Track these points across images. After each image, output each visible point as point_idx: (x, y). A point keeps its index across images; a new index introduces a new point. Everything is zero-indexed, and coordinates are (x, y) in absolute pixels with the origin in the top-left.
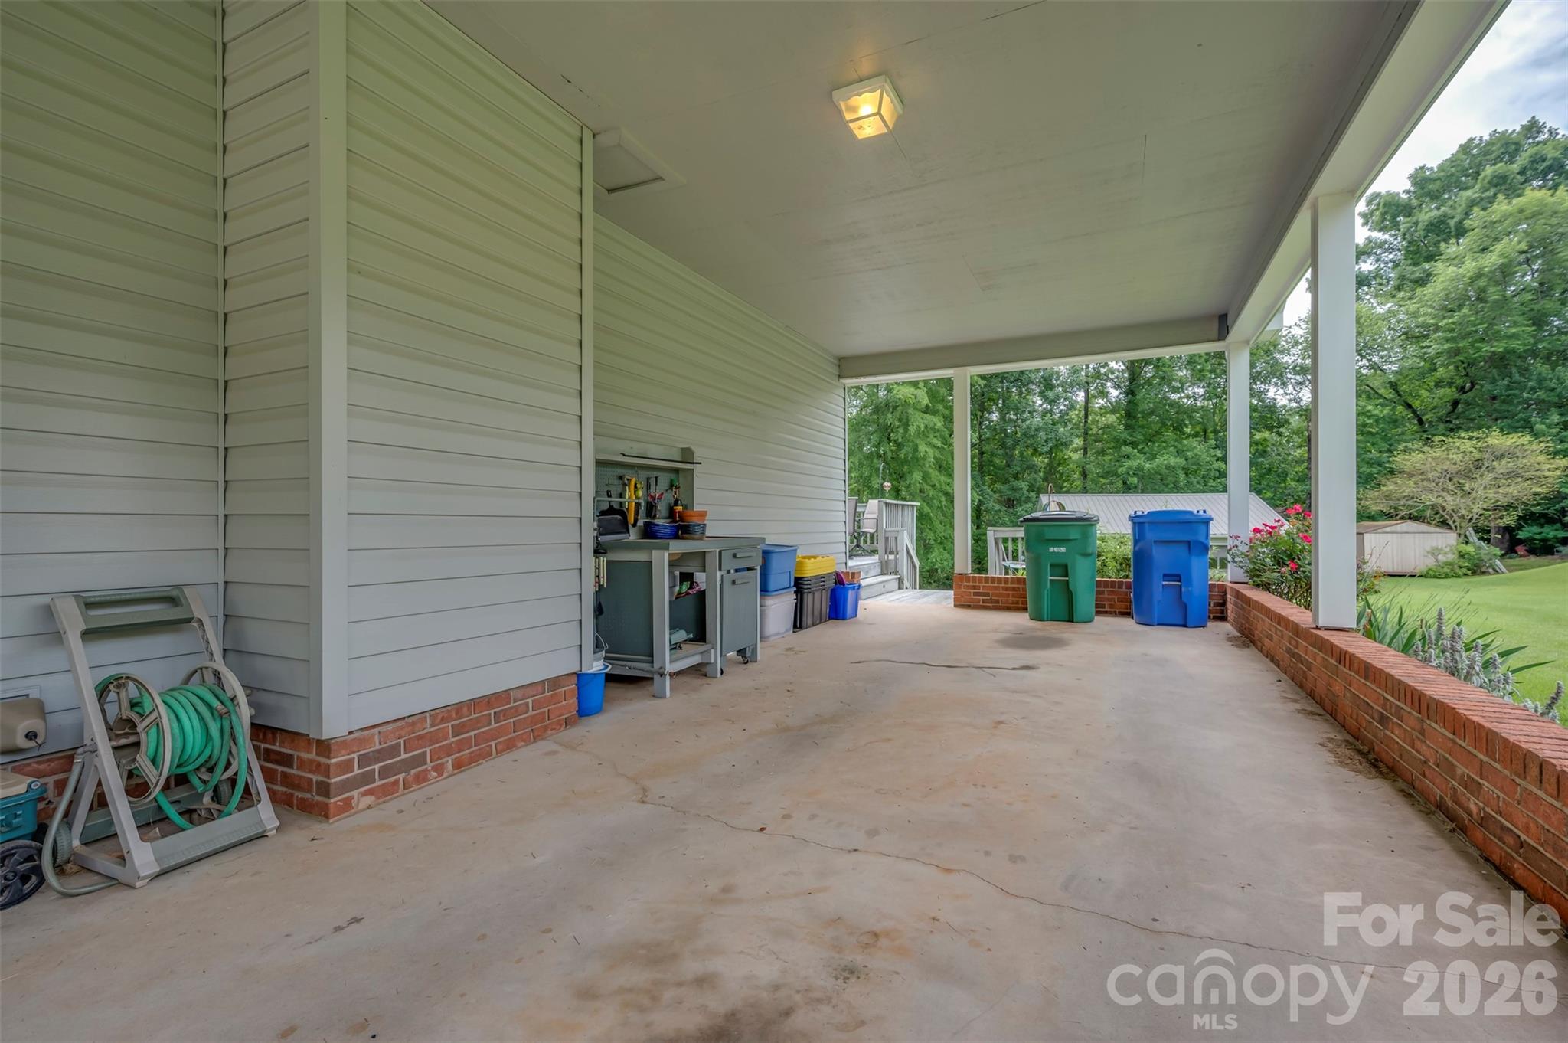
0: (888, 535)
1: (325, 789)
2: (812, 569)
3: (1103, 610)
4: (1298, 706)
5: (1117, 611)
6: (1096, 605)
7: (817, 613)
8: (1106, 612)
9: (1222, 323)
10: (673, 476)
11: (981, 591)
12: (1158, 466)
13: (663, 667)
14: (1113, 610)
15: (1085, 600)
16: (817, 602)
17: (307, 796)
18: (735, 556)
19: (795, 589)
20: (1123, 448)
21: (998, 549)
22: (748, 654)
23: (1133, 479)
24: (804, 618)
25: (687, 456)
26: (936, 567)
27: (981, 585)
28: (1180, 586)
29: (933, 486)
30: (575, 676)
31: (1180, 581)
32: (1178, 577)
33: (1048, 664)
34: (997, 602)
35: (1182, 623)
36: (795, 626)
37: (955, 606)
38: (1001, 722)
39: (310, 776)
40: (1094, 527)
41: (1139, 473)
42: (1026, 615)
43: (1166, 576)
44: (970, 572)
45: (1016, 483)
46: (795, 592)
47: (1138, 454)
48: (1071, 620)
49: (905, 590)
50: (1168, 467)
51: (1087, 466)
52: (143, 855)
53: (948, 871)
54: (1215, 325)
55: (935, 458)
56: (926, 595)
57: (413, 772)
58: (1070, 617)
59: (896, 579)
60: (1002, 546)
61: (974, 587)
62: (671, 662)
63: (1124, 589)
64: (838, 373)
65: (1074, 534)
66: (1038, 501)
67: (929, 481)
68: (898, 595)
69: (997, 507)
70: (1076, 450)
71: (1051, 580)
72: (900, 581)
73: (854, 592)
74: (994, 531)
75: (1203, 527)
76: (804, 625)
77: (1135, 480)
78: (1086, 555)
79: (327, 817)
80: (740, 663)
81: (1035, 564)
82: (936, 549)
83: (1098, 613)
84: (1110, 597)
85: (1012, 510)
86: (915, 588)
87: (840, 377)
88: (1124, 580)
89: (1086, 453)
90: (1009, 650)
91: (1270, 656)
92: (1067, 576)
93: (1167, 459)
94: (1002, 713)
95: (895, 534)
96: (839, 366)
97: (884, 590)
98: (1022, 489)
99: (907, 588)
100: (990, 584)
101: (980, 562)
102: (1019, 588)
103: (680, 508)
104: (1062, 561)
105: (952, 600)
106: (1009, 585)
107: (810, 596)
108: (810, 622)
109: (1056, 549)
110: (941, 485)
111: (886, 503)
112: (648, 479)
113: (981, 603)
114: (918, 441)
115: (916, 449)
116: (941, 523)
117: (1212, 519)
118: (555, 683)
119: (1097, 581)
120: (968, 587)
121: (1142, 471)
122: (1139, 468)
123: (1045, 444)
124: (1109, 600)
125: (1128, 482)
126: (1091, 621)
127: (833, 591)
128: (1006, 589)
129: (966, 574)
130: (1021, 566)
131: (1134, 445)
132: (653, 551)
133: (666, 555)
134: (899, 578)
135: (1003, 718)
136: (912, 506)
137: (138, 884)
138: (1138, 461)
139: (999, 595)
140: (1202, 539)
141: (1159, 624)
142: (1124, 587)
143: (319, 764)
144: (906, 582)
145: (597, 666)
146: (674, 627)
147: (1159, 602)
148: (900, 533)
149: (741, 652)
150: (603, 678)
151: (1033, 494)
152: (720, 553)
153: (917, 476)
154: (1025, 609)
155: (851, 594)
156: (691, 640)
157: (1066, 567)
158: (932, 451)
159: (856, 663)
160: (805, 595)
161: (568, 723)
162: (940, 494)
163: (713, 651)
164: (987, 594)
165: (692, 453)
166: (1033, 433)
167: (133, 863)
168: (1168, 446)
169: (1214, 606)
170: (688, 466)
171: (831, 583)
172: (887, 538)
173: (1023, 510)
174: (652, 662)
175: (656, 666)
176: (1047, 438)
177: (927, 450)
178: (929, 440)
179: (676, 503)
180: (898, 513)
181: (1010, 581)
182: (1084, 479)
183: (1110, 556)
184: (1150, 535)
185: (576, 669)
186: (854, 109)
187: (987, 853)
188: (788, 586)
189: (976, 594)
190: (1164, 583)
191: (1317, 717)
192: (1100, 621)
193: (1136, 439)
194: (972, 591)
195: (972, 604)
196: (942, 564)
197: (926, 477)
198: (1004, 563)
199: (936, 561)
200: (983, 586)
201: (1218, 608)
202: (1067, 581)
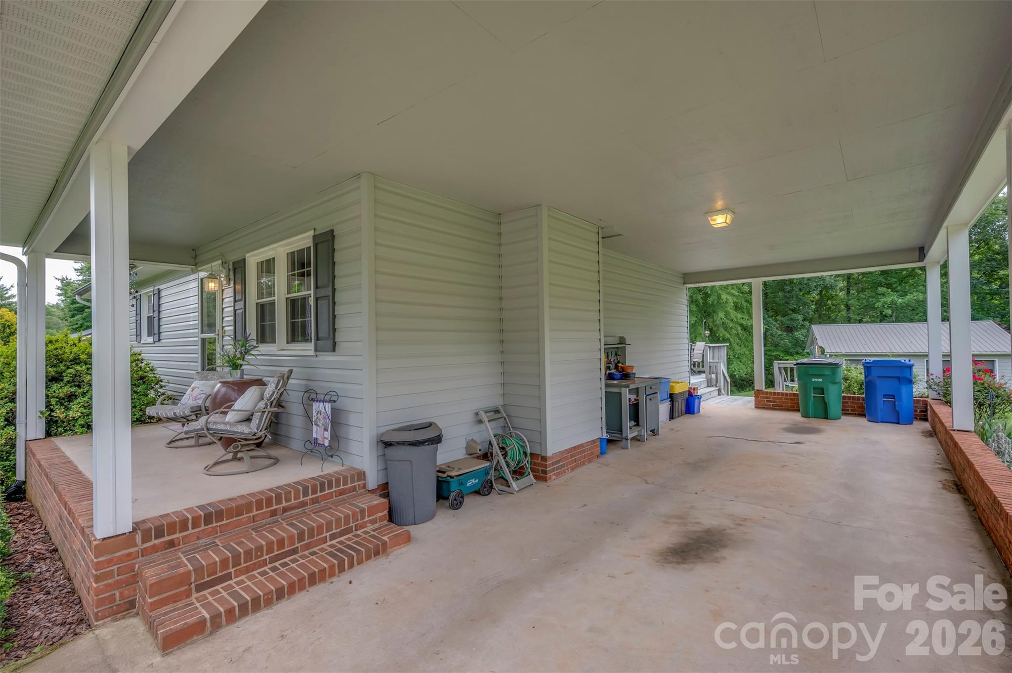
0: (711, 364)
1: (545, 472)
2: (678, 389)
3: (848, 412)
4: (940, 466)
5: (857, 413)
6: (842, 409)
7: (680, 411)
8: (850, 414)
9: (922, 252)
10: (616, 350)
11: (771, 400)
12: (908, 300)
13: (627, 436)
14: (855, 413)
15: (835, 406)
16: (680, 405)
17: (537, 474)
18: (651, 388)
19: (670, 399)
20: (879, 289)
21: (781, 373)
22: (655, 431)
23: (888, 311)
24: (674, 414)
25: (622, 341)
26: (735, 374)
27: (771, 396)
28: (895, 402)
29: (732, 320)
30: (599, 439)
31: (894, 398)
32: (893, 397)
33: (810, 441)
34: (781, 406)
35: (897, 422)
36: (670, 418)
37: (756, 407)
38: (785, 466)
39: (538, 468)
40: (839, 369)
41: (892, 305)
42: (799, 414)
43: (885, 396)
44: (764, 389)
45: (794, 316)
46: (670, 401)
47: (892, 293)
48: (826, 418)
49: (722, 396)
50: (918, 301)
51: (849, 302)
52: (514, 485)
53: (767, 507)
54: (917, 254)
55: (734, 303)
56: (736, 400)
57: (563, 469)
58: (825, 416)
59: (717, 390)
60: (783, 372)
61: (767, 398)
62: (630, 434)
63: (861, 401)
64: (683, 282)
65: (827, 372)
66: (810, 328)
67: (729, 317)
68: (719, 399)
69: (779, 333)
70: (841, 290)
71: (813, 396)
72: (719, 390)
73: (698, 400)
74: (778, 363)
75: (908, 370)
76: (674, 417)
77: (889, 312)
78: (835, 383)
79: (546, 481)
80: (651, 435)
81: (804, 386)
82: (734, 362)
83: (845, 414)
84: (852, 405)
85: (791, 334)
86: (728, 395)
87: (684, 283)
88: (861, 396)
89: (848, 292)
90: (789, 434)
91: (940, 442)
92: (823, 394)
93: (916, 296)
94: (786, 462)
95: (716, 364)
96: (684, 278)
97: (711, 396)
98: (798, 320)
99: (723, 395)
100: (776, 396)
101: (770, 383)
102: (794, 399)
103: (620, 365)
104: (821, 386)
105: (754, 404)
106: (789, 397)
107: (677, 402)
108: (677, 416)
109: (816, 380)
110: (737, 319)
111: (709, 347)
112: (608, 353)
113: (771, 407)
114: (721, 292)
115: (719, 297)
116: (738, 345)
117: (913, 365)
118: (594, 441)
119: (843, 396)
120: (763, 397)
121: (896, 304)
122: (893, 302)
123: (815, 289)
124: (851, 407)
125: (884, 313)
126: (839, 418)
127: (687, 400)
128: (787, 399)
129: (762, 390)
130: (795, 385)
131: (889, 286)
132: (622, 389)
133: (628, 390)
134: (719, 389)
135: (786, 464)
136: (724, 346)
137: (515, 493)
138: (892, 297)
139: (783, 402)
140: (909, 377)
141: (881, 422)
142: (861, 400)
143: (542, 464)
144: (723, 391)
145: (605, 436)
146: (630, 420)
147: (881, 410)
148: (718, 364)
149: (653, 431)
150: (606, 441)
151: (807, 323)
152: (645, 387)
153: (721, 315)
154: (799, 410)
155: (697, 401)
156: (635, 425)
157: (823, 389)
158: (731, 298)
159: (709, 437)
160: (675, 403)
161: (598, 457)
162: (737, 326)
163: (643, 430)
164: (776, 402)
165: (625, 339)
166: (806, 282)
167: (513, 487)
168: (918, 285)
169: (920, 412)
170: (624, 345)
171: (687, 395)
172: (710, 367)
173: (799, 334)
174: (622, 434)
175: (624, 435)
176: (817, 285)
177: (728, 298)
178: (728, 290)
179: (619, 362)
180: (717, 352)
181: (789, 395)
182: (848, 311)
183: (853, 380)
184: (875, 373)
185: (600, 436)
186: (715, 220)
187: (781, 504)
188: (666, 398)
189: (767, 401)
190: (884, 399)
191: (947, 471)
192: (845, 419)
193: (890, 282)
194: (766, 400)
195: (766, 407)
196: (739, 372)
197: (727, 314)
198: (785, 383)
199: (735, 370)
200: (772, 397)
201: (922, 413)
202: (824, 397)
